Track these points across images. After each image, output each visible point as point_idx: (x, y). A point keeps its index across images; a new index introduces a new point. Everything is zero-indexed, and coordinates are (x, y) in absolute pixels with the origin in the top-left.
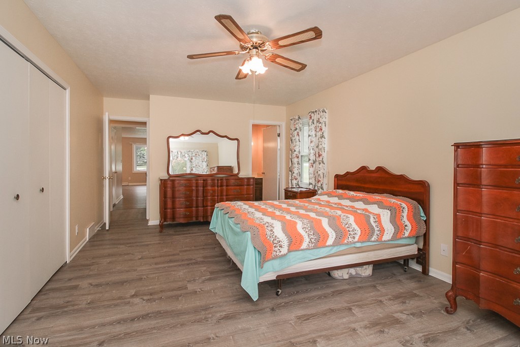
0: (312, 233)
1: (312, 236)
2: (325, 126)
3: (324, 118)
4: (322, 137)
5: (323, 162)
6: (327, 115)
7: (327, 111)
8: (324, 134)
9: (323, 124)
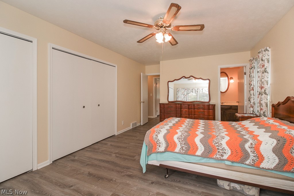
0: (183, 143)
1: (184, 145)
2: (268, 62)
3: (267, 56)
4: (265, 71)
5: (265, 93)
6: (270, 53)
7: (270, 50)
8: (267, 69)
9: (266, 61)
